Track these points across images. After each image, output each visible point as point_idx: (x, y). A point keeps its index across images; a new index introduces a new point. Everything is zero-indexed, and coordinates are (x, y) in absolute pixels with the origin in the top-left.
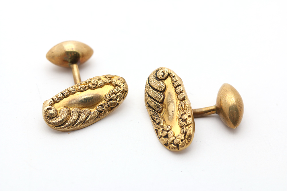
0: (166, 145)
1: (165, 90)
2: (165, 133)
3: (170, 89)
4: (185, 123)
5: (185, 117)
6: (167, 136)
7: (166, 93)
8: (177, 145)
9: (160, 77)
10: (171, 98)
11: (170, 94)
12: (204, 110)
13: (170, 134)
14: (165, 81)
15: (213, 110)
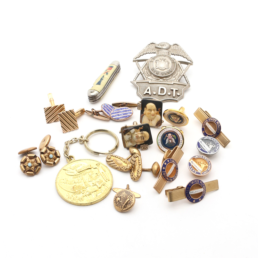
0: (132, 178)
1: (135, 161)
2: (132, 175)
3: (137, 161)
4: (138, 172)
5: (139, 170)
6: (132, 176)
7: (136, 162)
8: (135, 179)
9: (135, 157)
10: (137, 164)
11: (137, 162)
12: (147, 169)
13: (134, 175)
14: (136, 158)
15: (150, 170)
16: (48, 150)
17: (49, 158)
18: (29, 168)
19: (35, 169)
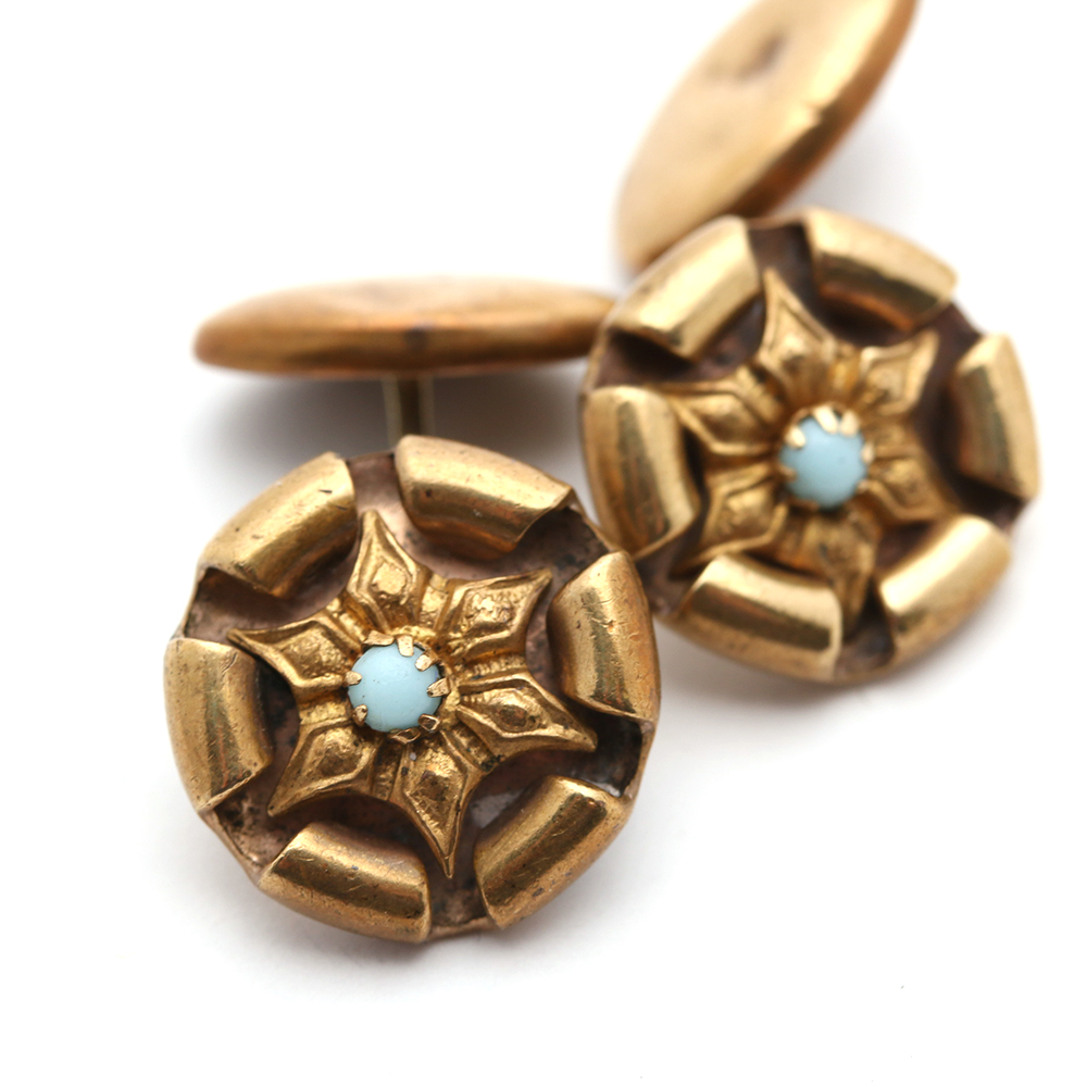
16: (783, 300)
17: (780, 488)
18: (366, 755)
19: (486, 814)
